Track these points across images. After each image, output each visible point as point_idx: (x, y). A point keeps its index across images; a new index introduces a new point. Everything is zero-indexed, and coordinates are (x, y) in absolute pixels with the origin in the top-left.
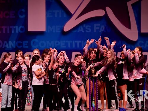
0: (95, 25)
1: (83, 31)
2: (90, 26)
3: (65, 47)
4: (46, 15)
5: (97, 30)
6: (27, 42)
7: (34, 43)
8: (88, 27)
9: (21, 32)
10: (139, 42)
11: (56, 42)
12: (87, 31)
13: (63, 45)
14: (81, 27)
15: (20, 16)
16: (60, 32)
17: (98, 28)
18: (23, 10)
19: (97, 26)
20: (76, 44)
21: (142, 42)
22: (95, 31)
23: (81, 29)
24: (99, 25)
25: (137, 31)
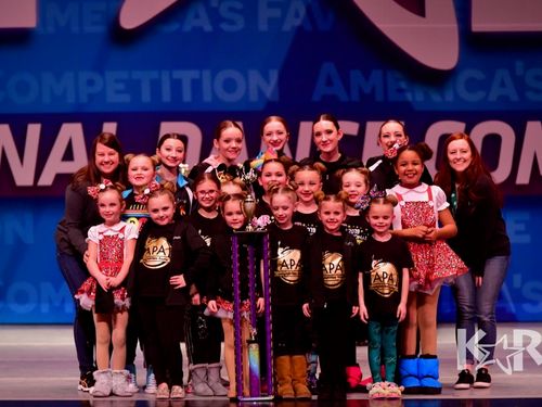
1: (208, 28)
2: (238, 5)
3: (125, 98)
5: (271, 21)
8: (231, 9)
10: (462, 78)
11: (84, 76)
12: (225, 27)
13: (118, 92)
14: (201, 8)
16: (101, 29)
17: (277, 13)
19: (271, 5)
20: (176, 86)
21: (479, 75)
22: (263, 26)
23: (197, 16)
25: (453, 26)
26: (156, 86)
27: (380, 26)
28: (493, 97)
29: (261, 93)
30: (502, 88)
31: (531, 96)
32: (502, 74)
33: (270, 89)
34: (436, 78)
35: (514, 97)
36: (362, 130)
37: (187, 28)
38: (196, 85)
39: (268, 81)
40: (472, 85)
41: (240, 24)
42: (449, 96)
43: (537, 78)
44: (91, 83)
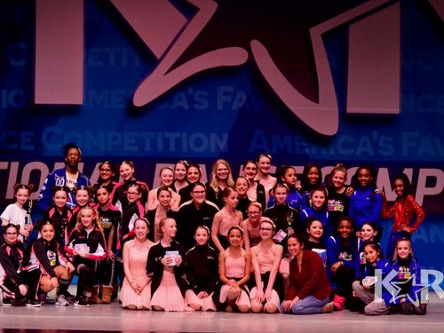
0: (221, 89)
1: (187, 107)
2: (206, 94)
3: (135, 149)
4: (86, 61)
5: (225, 104)
6: (32, 134)
7: (49, 136)
8: (201, 96)
9: (15, 105)
10: (341, 139)
11: (111, 134)
12: (197, 106)
14: (182, 95)
15: (14, 63)
16: (122, 107)
17: (228, 99)
18: (23, 46)
19: (225, 94)
20: (166, 141)
21: (350, 139)
22: (220, 107)
23: (180, 100)
24: (231, 89)
25: (335, 109)
26: (154, 141)
27: (292, 108)
28: (358, 153)
29: (217, 147)
30: (365, 148)
31: (383, 153)
32: (365, 139)
33: (223, 145)
34: (325, 141)
35: (372, 153)
37: (174, 106)
38: (178, 141)
39: (222, 140)
40: (346, 145)
41: (206, 105)
42: (332, 152)
43: (386, 142)
44: (115, 139)
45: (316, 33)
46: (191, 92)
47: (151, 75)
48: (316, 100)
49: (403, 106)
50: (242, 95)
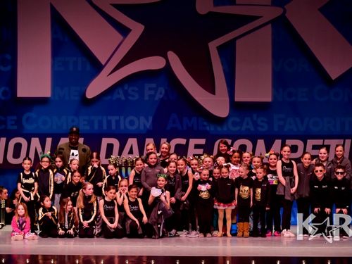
26: (100, 123)
27: (196, 99)
29: (145, 126)
30: (247, 125)
31: (260, 129)
32: (247, 119)
33: (149, 125)
34: (219, 121)
35: (252, 129)
36: (188, 143)
37: (114, 98)
38: (118, 122)
39: (148, 121)
40: (235, 124)
41: (137, 97)
42: (225, 129)
43: (262, 121)
44: (73, 121)
45: (213, 46)
46: (126, 88)
47: (99, 76)
48: (214, 93)
49: (274, 96)
50: (162, 90)
